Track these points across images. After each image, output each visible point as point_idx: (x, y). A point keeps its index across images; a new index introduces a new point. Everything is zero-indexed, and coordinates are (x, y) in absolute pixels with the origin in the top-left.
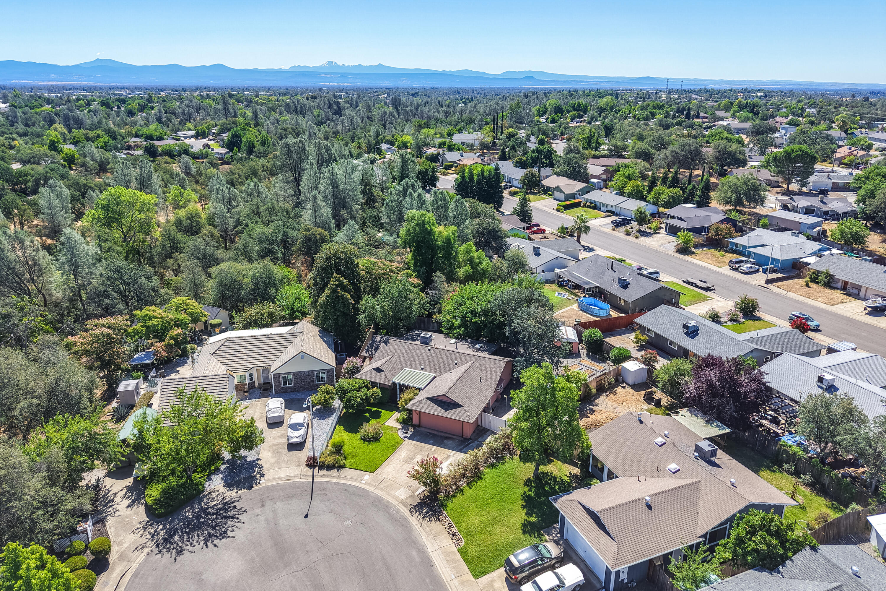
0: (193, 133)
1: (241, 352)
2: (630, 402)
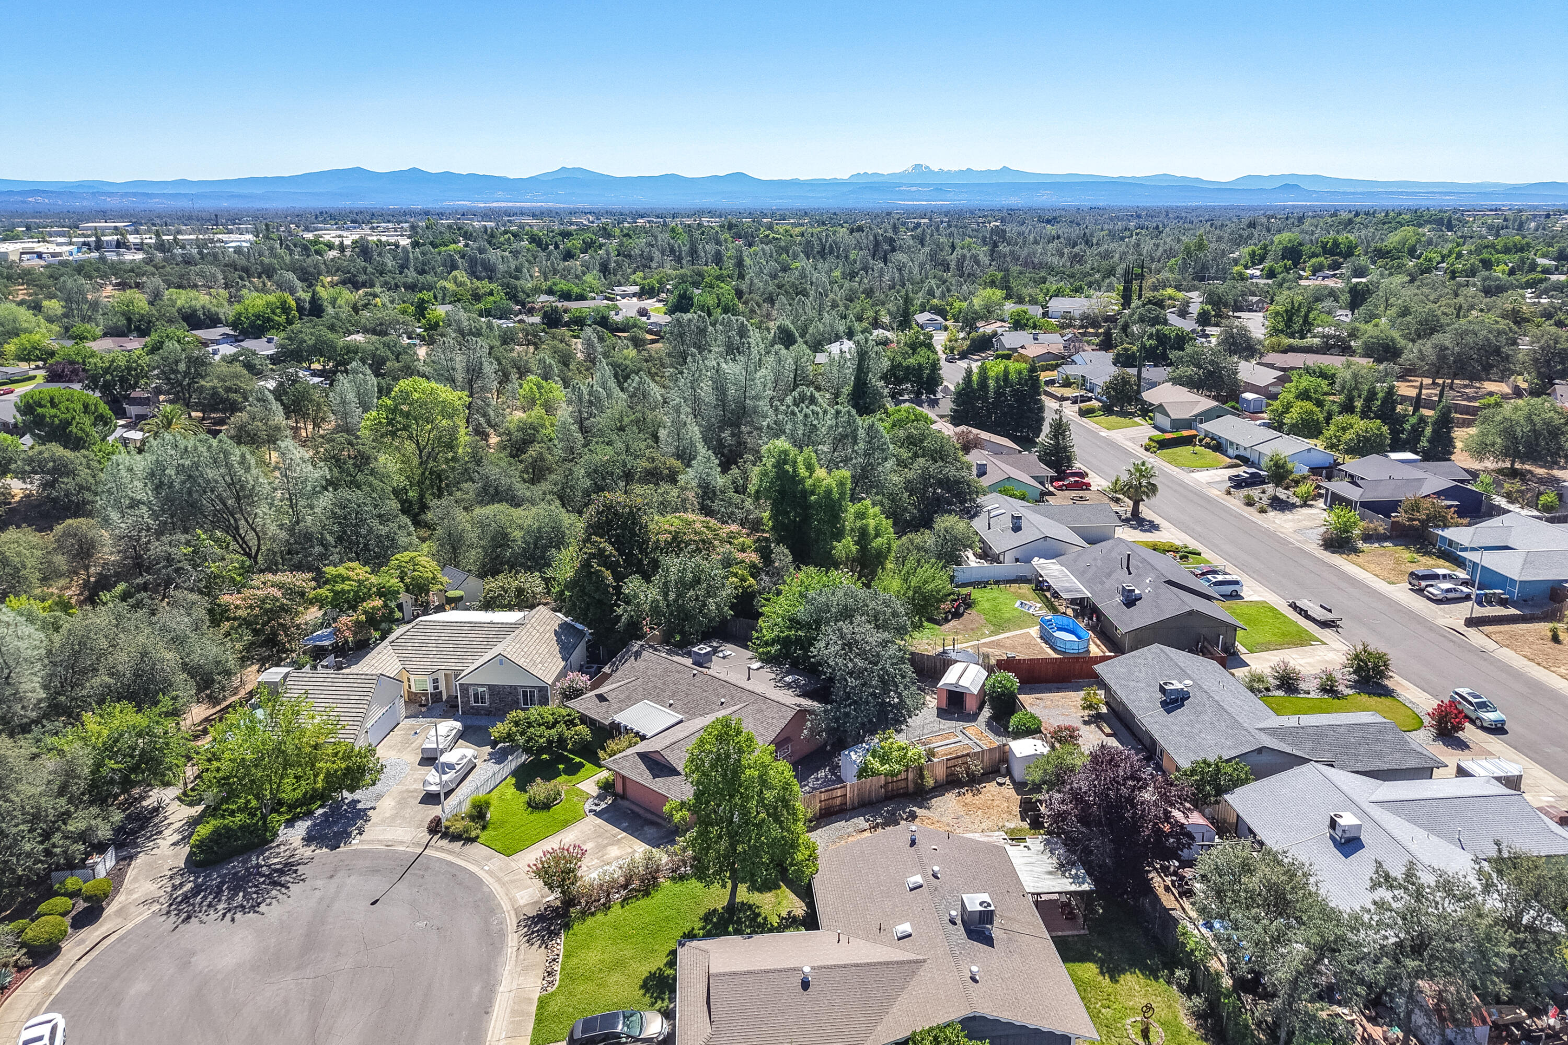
0: (636, 289)
1: (430, 645)
2: (992, 811)
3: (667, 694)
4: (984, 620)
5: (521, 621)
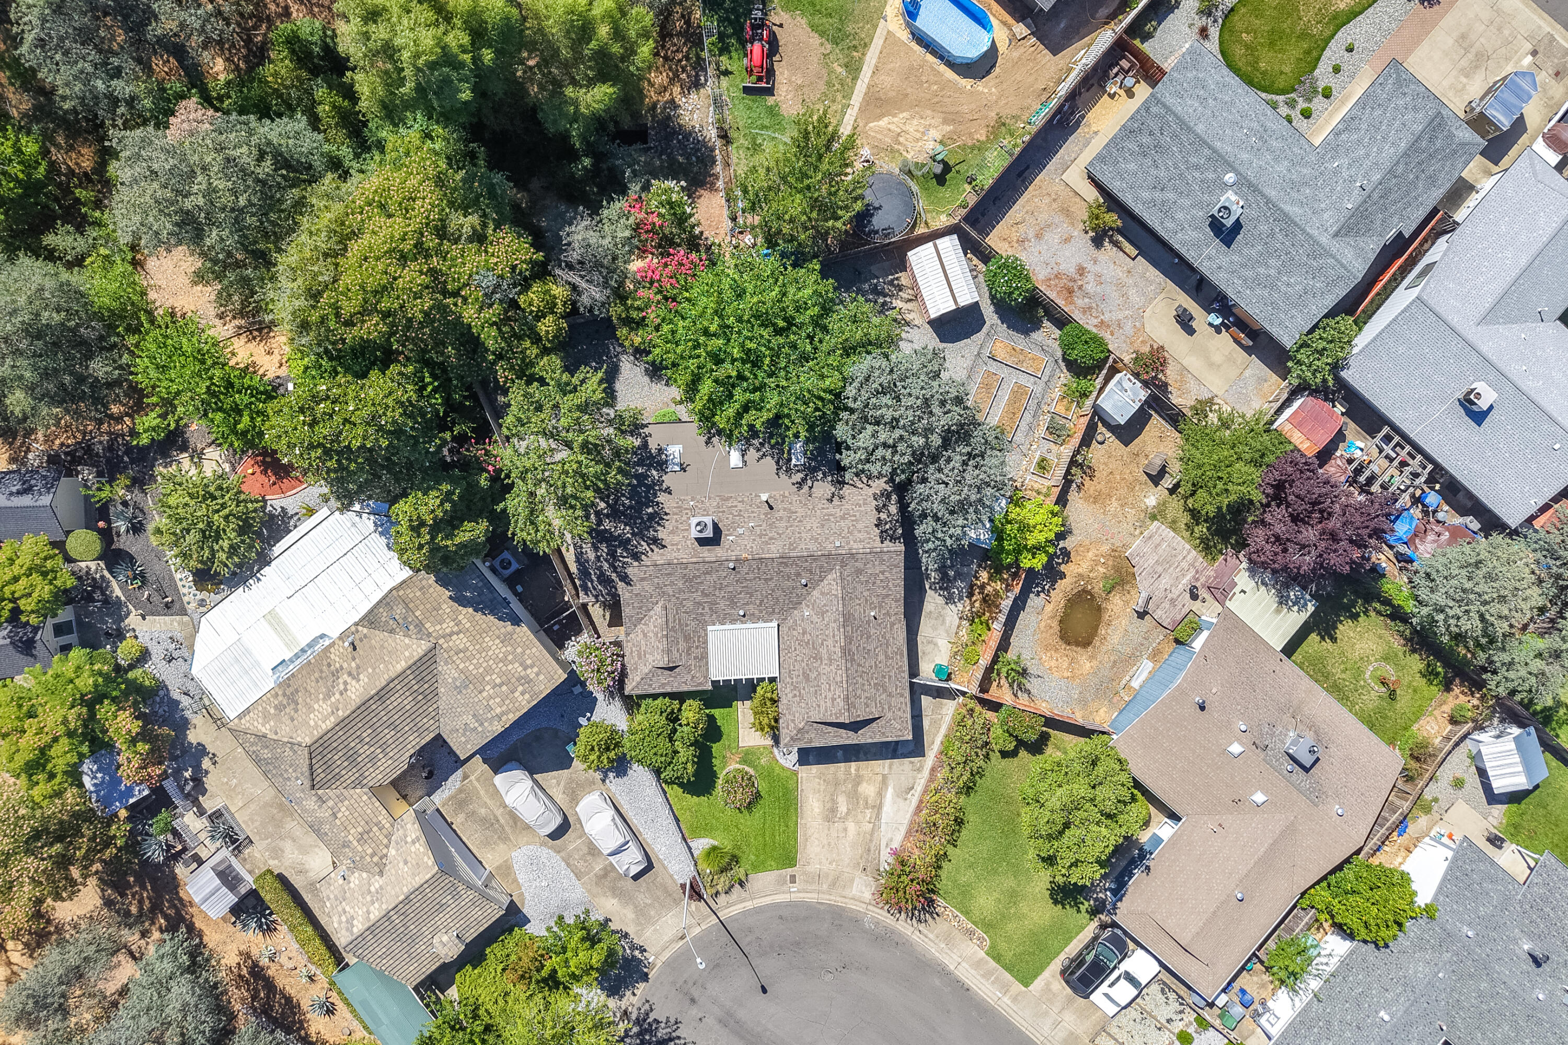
1: (361, 751)
2: (1123, 492)
3: (722, 604)
4: (813, 34)
5: (424, 646)
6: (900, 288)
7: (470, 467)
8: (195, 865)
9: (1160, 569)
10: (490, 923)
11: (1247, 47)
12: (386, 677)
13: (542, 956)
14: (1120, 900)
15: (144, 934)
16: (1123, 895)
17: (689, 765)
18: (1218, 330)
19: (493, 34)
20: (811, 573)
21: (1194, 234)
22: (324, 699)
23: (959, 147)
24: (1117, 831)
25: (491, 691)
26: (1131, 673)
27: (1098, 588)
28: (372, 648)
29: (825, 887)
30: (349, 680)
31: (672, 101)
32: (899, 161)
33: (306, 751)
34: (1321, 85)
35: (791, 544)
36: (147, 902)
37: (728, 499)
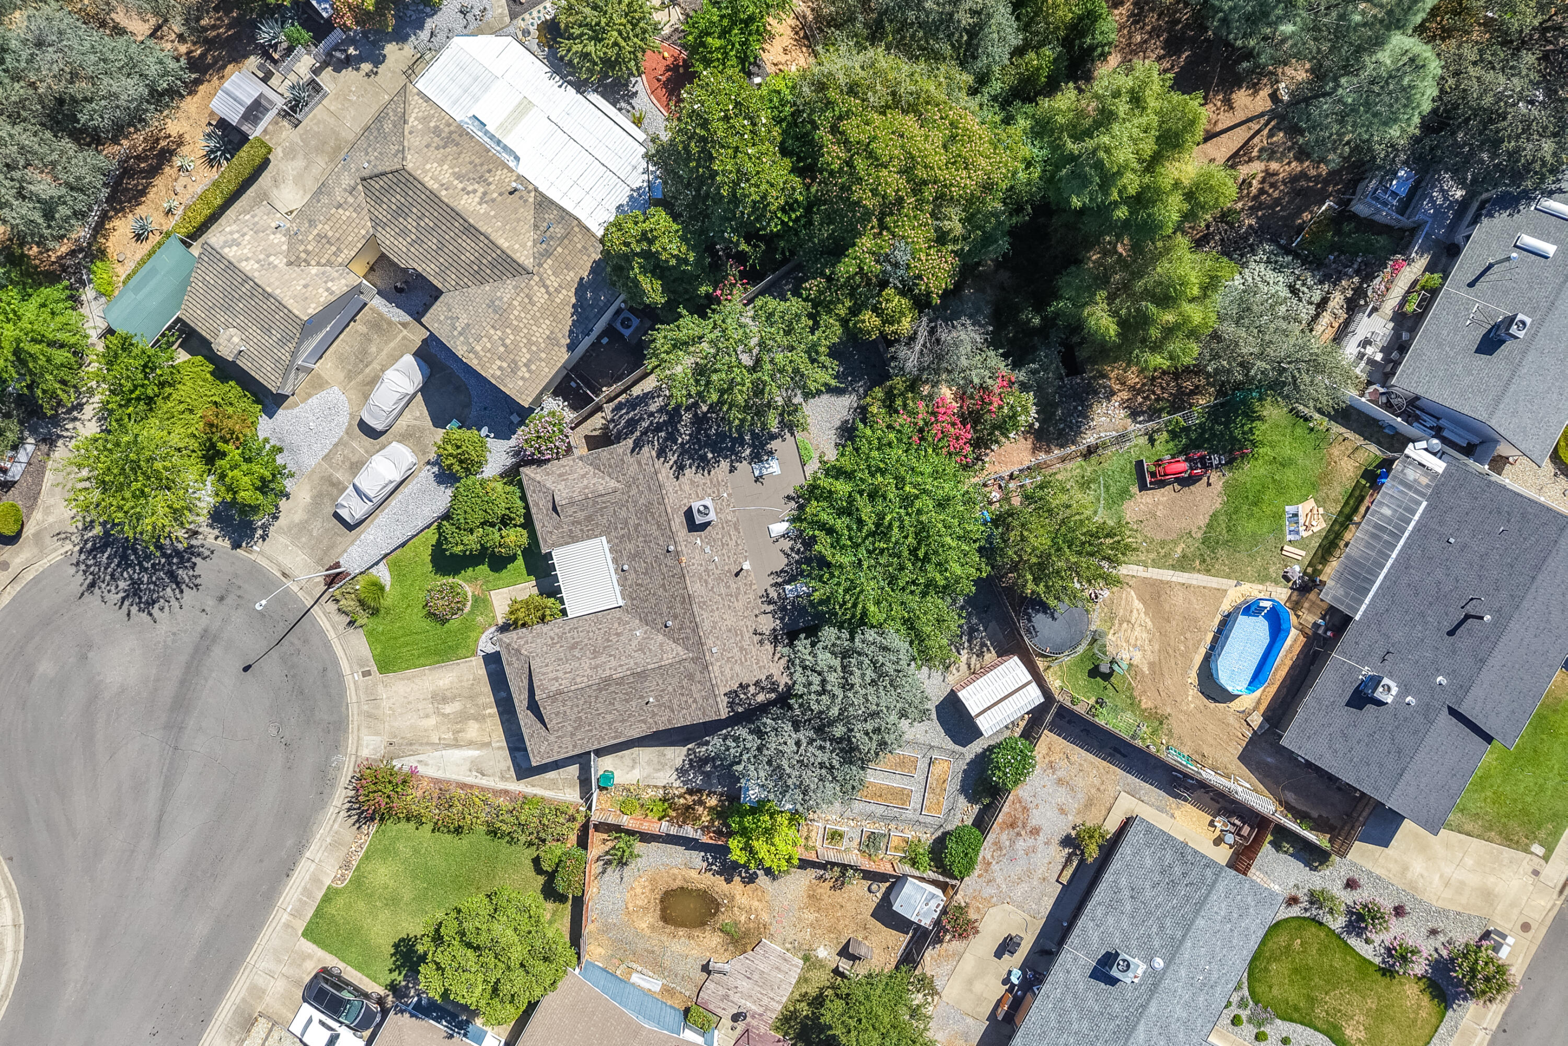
1: (410, 220)
2: (826, 922)
3: (630, 547)
4: (1207, 518)
5: (528, 262)
6: (980, 655)
7: (715, 273)
8: (261, 75)
9: (756, 976)
10: (261, 380)
11: (1288, 947)
12: (489, 231)
13: (238, 439)
14: (412, 1016)
15: (181, 38)
16: (417, 1017)
17: (460, 548)
18: (1006, 981)
19: (1142, 214)
20: (680, 629)
21: (1095, 939)
22: (454, 174)
23: (1130, 684)
24: (483, 1003)
25: (496, 337)
26: (645, 971)
27: (724, 918)
28: (516, 211)
29: (365, 707)
30: (479, 194)
31: (1113, 393)
32: (1104, 628)
33: (399, 167)
34: (1267, 1029)
35: (704, 603)
36: (214, 33)
37: (737, 529)
